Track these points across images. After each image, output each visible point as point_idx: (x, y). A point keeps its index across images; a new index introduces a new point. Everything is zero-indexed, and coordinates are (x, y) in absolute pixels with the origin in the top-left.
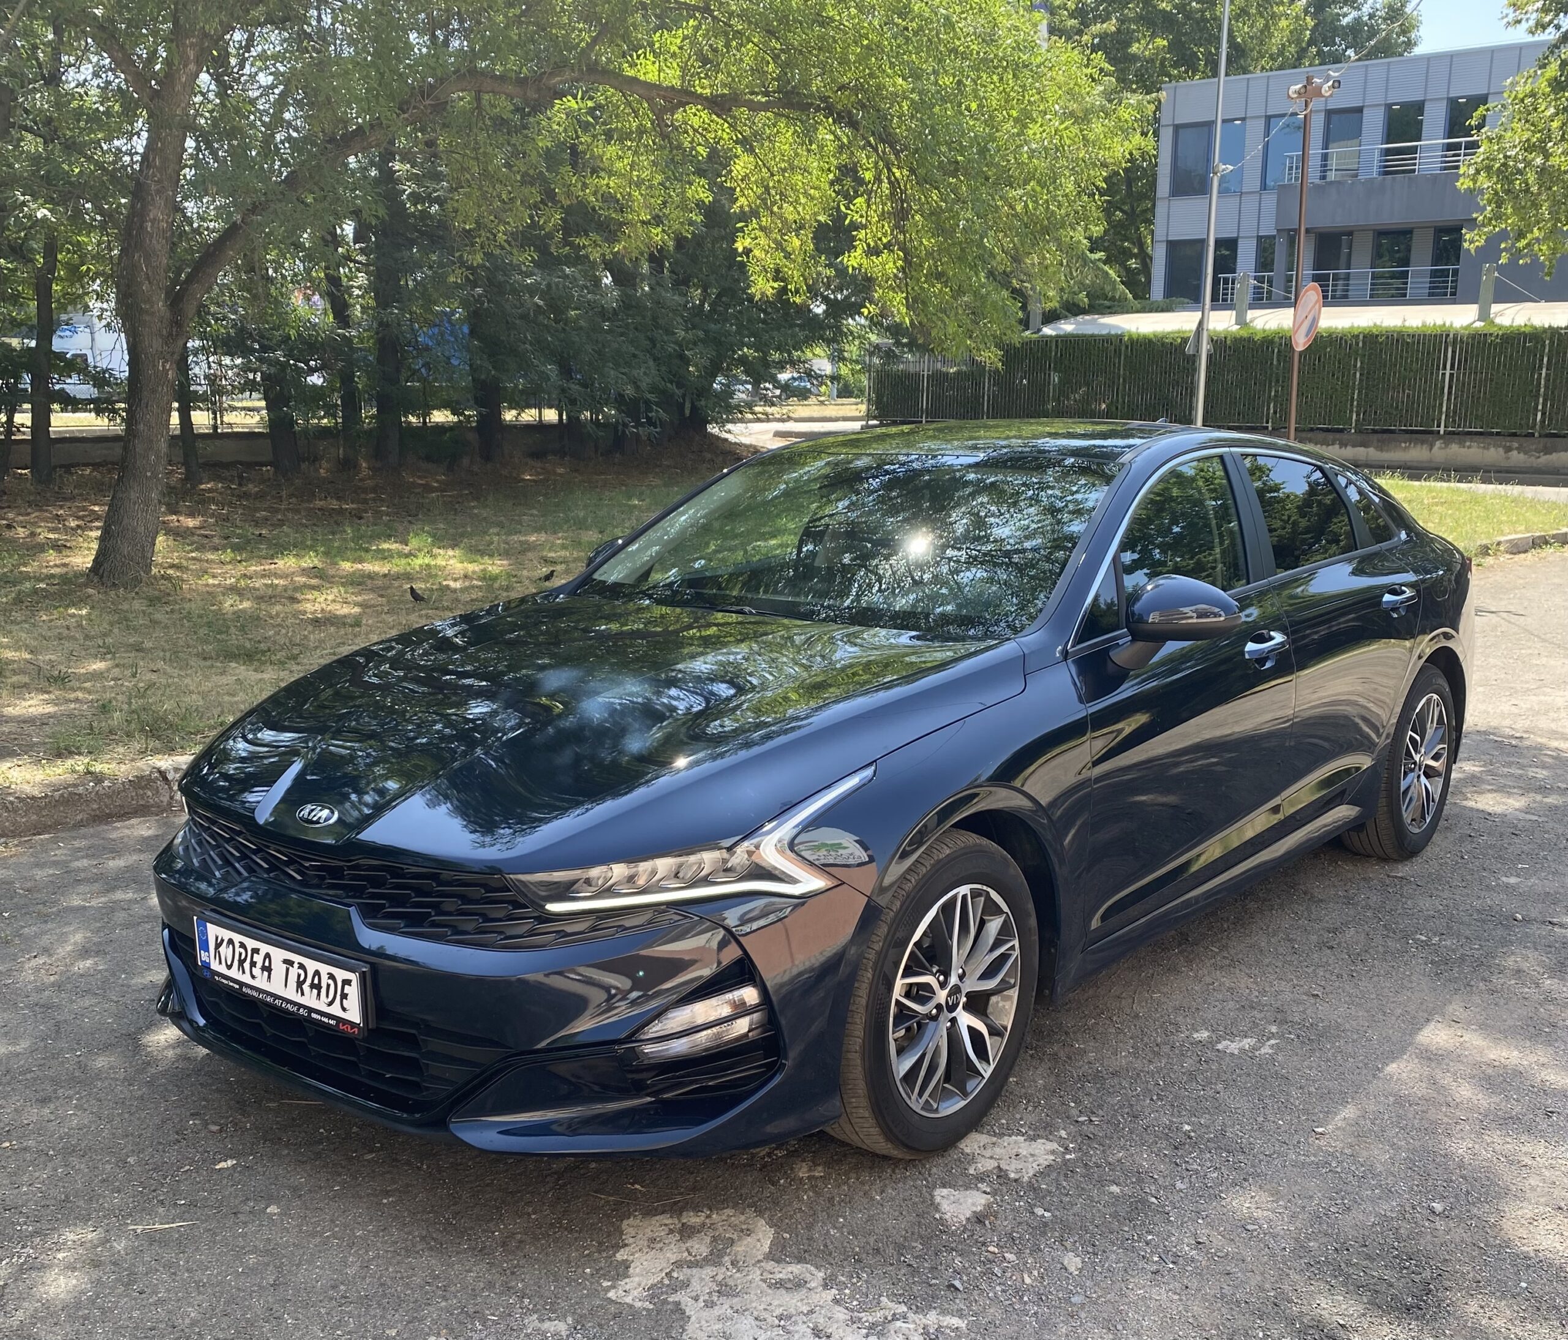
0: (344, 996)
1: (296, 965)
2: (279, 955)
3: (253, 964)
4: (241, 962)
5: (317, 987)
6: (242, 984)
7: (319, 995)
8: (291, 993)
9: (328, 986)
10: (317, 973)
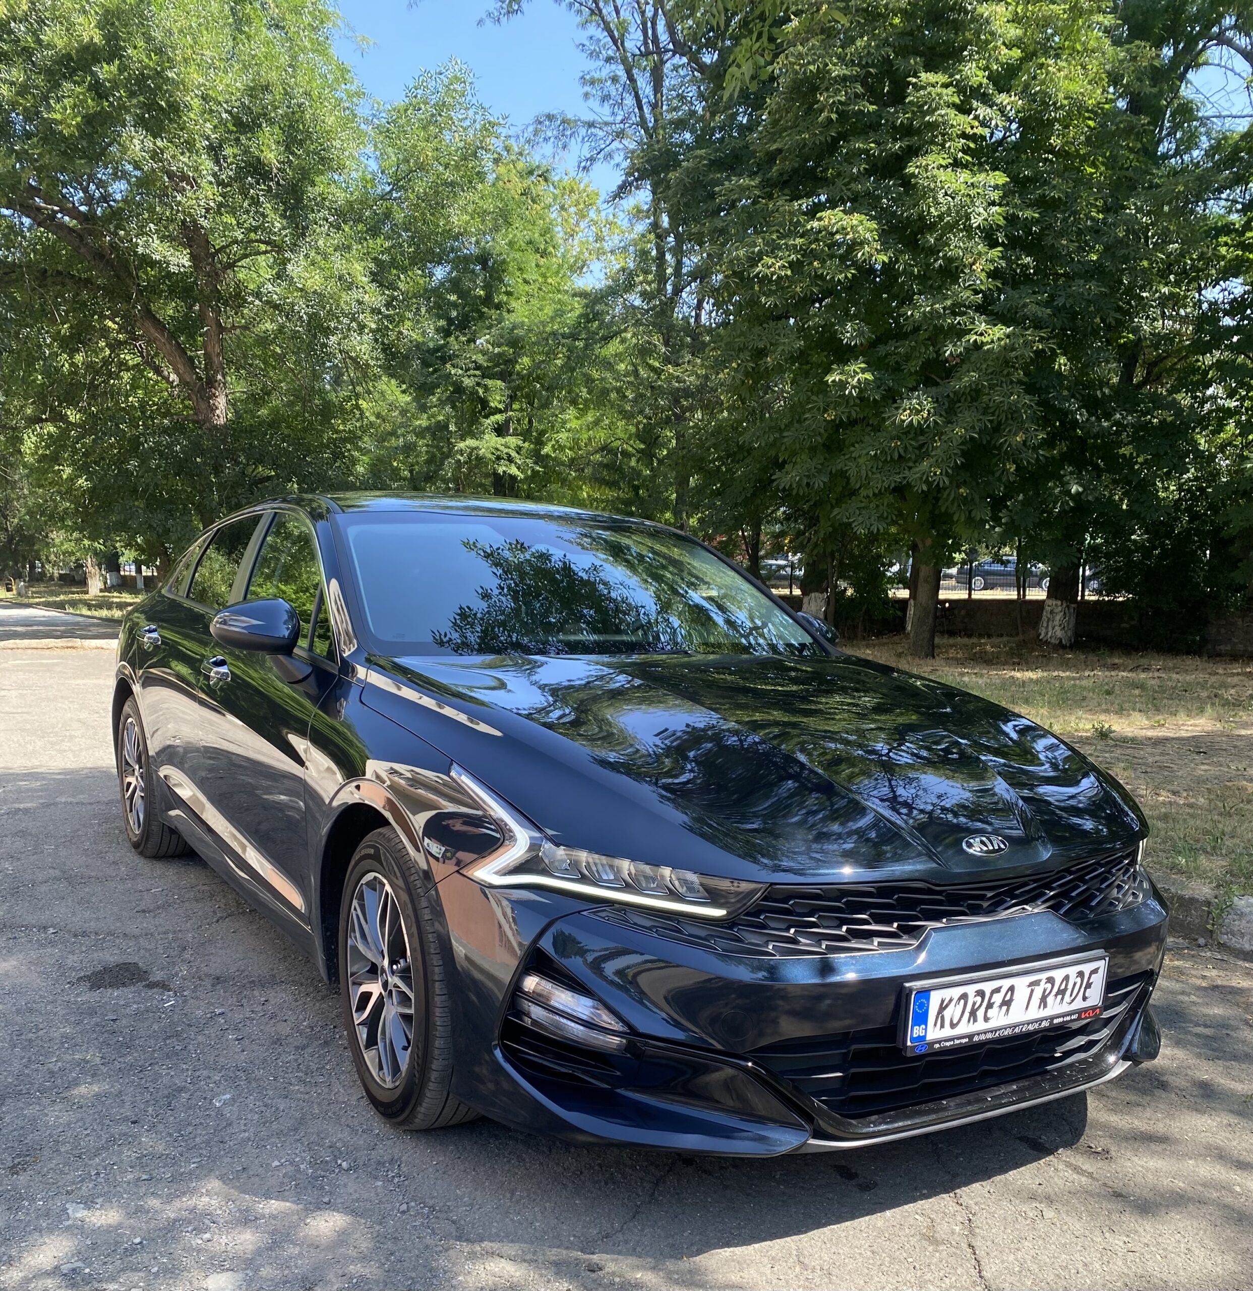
0: (1089, 985)
1: (1044, 981)
2: (1021, 983)
3: (990, 1006)
4: (973, 1013)
5: (1061, 992)
6: (971, 1036)
7: (1062, 999)
8: (1035, 1013)
9: (1075, 984)
10: (1067, 978)
